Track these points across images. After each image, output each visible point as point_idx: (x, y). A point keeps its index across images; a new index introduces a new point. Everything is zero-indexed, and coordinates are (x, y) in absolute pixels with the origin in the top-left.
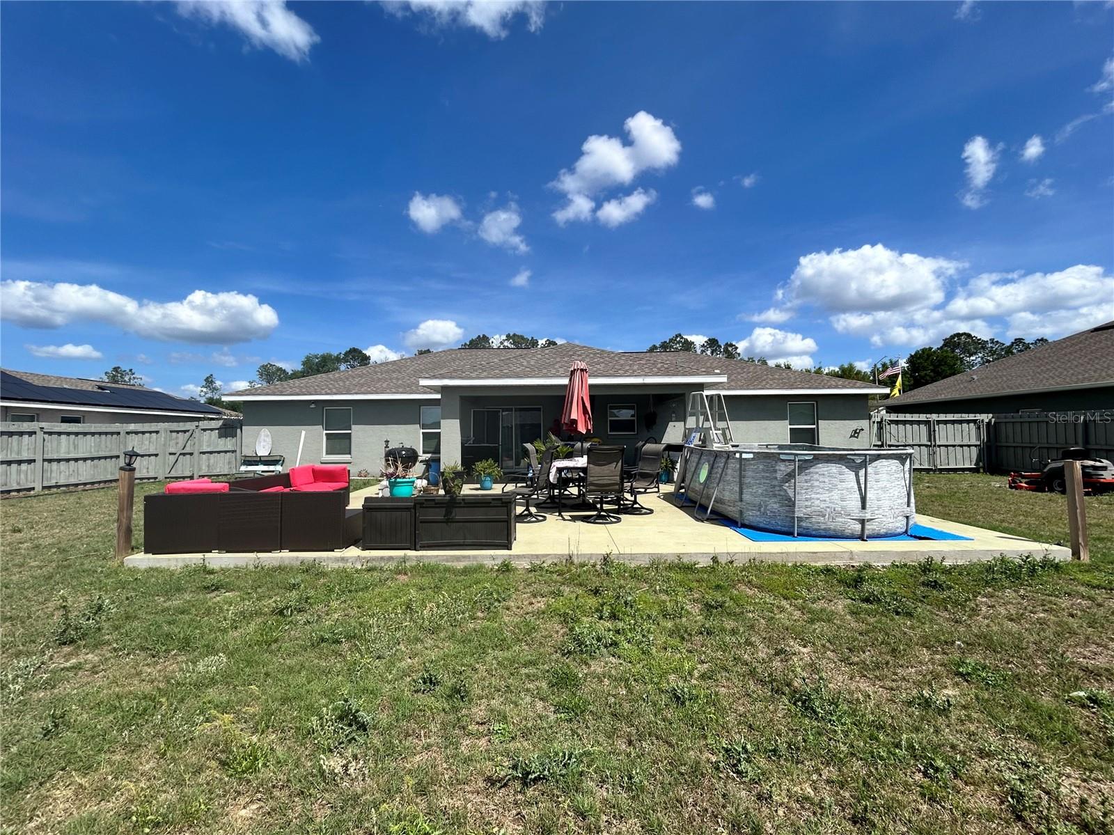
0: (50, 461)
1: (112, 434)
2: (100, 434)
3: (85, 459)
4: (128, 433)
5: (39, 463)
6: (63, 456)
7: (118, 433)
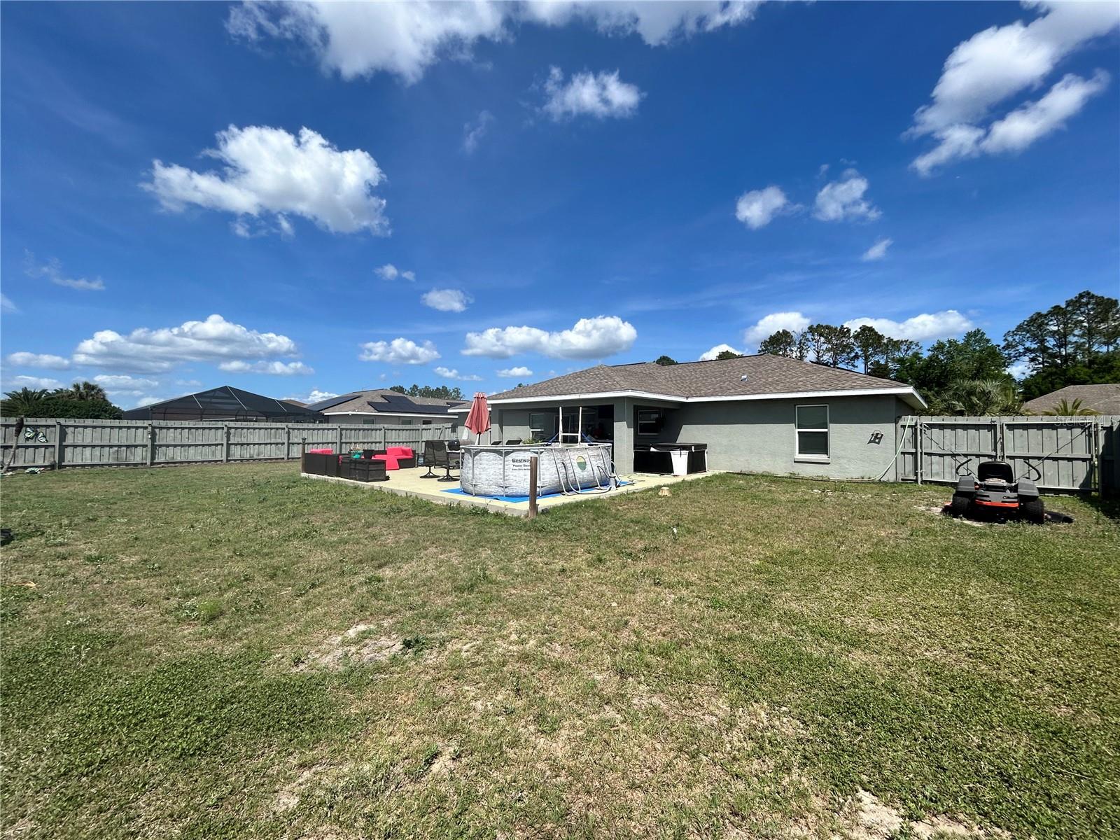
0: (388, 442)
1: (416, 430)
2: (410, 430)
3: (403, 442)
4: (423, 430)
5: (383, 444)
6: (393, 440)
7: (419, 430)
